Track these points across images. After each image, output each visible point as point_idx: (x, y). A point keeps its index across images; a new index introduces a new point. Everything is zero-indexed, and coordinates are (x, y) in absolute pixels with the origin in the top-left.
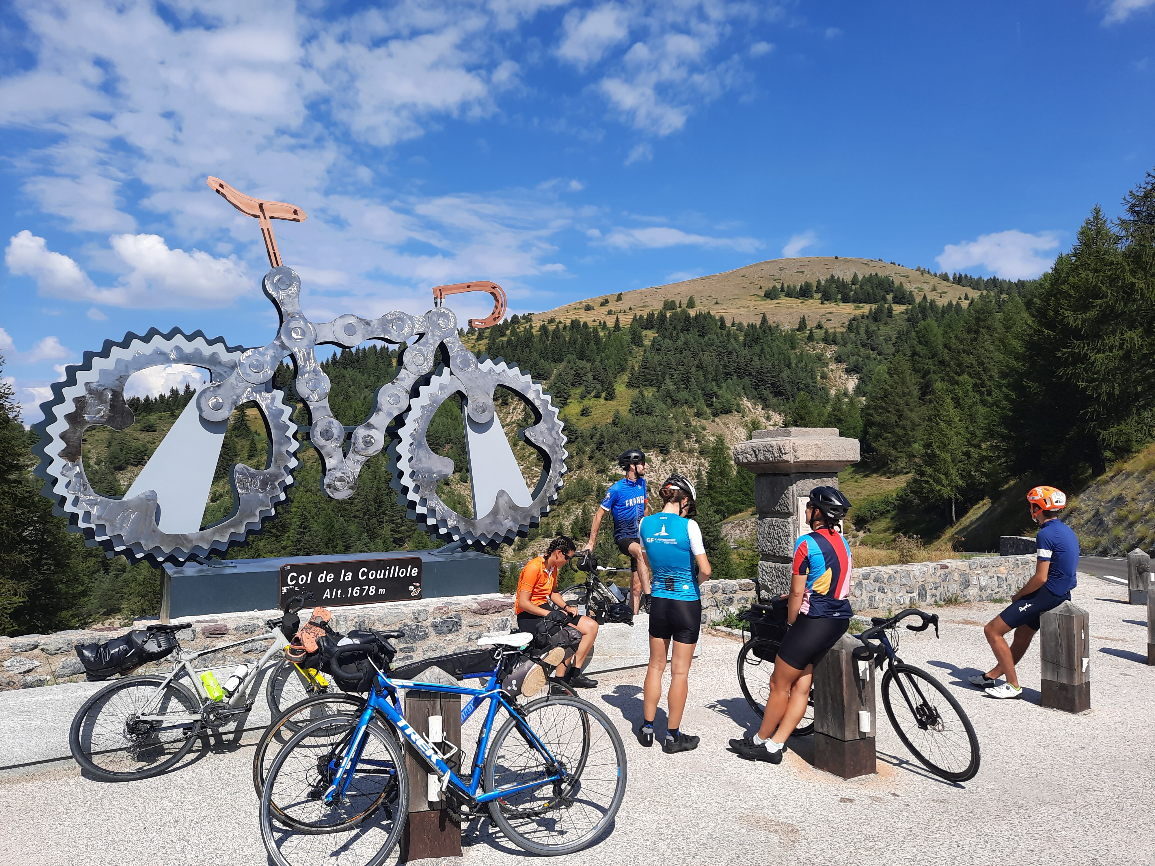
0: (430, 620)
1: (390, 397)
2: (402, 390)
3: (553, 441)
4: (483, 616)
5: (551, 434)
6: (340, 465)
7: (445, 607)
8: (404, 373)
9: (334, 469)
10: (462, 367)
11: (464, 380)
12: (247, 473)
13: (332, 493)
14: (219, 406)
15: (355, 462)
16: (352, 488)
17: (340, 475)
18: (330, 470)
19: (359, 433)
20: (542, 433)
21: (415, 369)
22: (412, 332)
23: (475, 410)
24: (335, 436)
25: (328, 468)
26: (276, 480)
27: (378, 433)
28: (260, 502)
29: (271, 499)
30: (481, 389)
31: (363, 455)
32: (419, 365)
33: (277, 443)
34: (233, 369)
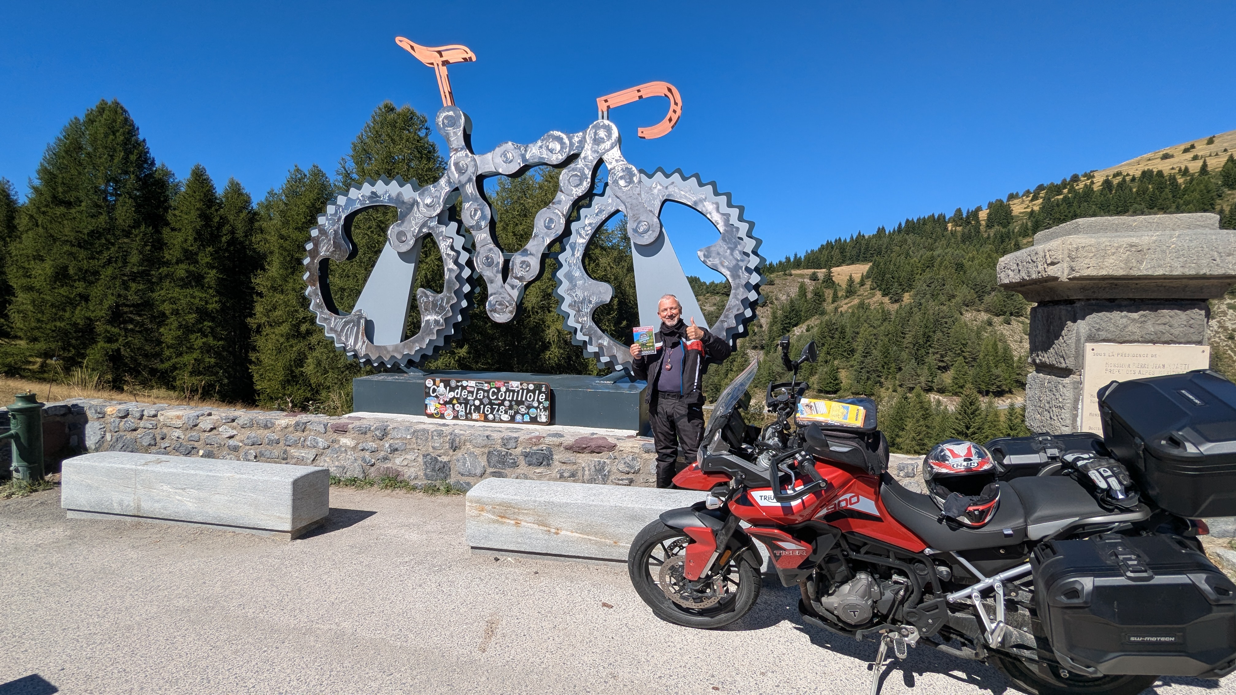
0: (519, 449)
1: (545, 221)
2: (558, 214)
3: (734, 262)
4: (578, 455)
5: (732, 254)
6: (500, 290)
7: (539, 438)
8: (560, 196)
9: (495, 294)
10: (622, 183)
11: (624, 198)
12: (427, 297)
13: (494, 317)
14: (404, 239)
15: (513, 287)
16: (511, 312)
17: (500, 299)
18: (491, 295)
19: (517, 259)
20: (718, 254)
21: (572, 190)
22: (570, 151)
23: (635, 231)
24: (495, 263)
25: (489, 293)
26: (447, 303)
27: (534, 259)
28: (437, 322)
29: (446, 320)
30: (644, 207)
31: (521, 281)
32: (575, 187)
33: (449, 270)
34: (412, 205)
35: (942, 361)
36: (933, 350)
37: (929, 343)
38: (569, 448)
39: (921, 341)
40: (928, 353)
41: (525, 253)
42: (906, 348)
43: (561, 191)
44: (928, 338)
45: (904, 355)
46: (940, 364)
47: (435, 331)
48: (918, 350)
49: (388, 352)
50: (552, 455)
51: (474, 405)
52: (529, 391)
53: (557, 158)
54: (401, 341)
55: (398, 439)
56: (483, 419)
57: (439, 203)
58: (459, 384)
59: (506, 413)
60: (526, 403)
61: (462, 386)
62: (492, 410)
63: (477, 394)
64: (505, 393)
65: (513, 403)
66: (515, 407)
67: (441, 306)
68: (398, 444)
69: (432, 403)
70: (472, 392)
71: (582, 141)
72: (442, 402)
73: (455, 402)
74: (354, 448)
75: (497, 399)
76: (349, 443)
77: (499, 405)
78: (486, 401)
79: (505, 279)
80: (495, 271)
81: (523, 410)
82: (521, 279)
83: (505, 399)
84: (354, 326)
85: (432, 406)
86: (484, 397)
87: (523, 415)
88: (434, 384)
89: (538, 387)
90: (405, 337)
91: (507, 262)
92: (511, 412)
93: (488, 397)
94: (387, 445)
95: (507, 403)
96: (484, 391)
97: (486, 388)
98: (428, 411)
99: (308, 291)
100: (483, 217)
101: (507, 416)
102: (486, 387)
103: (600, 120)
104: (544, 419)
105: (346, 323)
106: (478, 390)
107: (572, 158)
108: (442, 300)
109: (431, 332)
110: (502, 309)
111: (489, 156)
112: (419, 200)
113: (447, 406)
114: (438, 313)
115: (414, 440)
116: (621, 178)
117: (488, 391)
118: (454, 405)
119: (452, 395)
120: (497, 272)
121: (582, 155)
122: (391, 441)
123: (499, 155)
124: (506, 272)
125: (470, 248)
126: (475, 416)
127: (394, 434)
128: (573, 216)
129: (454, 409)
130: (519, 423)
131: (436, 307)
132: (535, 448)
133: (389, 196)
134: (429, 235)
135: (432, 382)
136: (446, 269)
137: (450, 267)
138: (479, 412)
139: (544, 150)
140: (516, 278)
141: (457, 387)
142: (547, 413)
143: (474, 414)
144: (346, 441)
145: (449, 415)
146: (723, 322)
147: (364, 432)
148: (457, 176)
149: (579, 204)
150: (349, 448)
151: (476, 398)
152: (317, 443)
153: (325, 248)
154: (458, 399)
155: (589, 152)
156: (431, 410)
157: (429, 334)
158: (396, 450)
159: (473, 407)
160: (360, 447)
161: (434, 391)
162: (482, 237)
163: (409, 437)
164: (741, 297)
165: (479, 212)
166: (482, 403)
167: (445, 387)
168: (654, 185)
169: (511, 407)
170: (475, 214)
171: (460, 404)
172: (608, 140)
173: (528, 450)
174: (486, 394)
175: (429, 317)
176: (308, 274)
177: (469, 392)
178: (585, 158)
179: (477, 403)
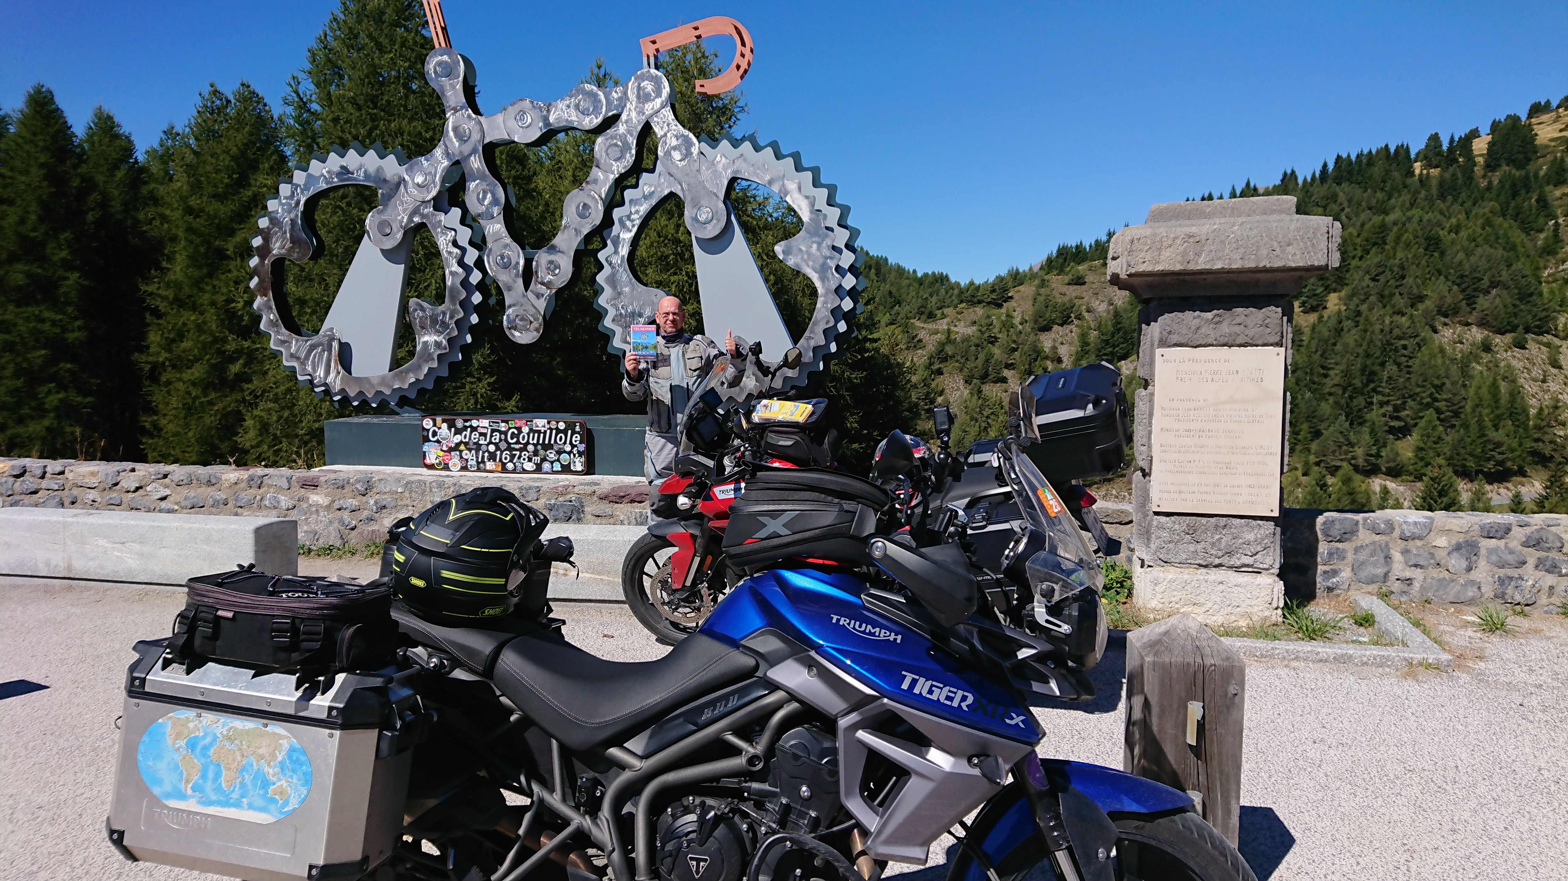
0: (542, 502)
1: (578, 207)
2: (594, 198)
3: (821, 261)
4: (616, 505)
5: (819, 249)
6: (522, 300)
7: (566, 487)
8: (596, 173)
9: (514, 305)
10: (677, 155)
11: (678, 175)
12: (423, 309)
13: (513, 335)
14: (388, 231)
15: (539, 296)
16: (537, 330)
17: (521, 312)
18: (510, 307)
19: (542, 258)
20: (800, 250)
21: (612, 165)
22: (607, 112)
23: (696, 219)
24: (513, 263)
25: (507, 304)
26: (451, 318)
27: (565, 258)
28: (438, 344)
29: (449, 341)
30: (705, 188)
31: (548, 288)
32: (616, 160)
33: (452, 273)
34: (398, 185)
35: (1398, 418)
36: (1380, 397)
37: (1372, 385)
38: (603, 498)
39: (1357, 382)
40: (1372, 403)
41: (553, 249)
42: (1330, 394)
43: (598, 166)
44: (1371, 376)
45: (1326, 408)
46: (1392, 424)
47: (435, 357)
48: (1351, 398)
49: (372, 386)
50: (583, 506)
51: (488, 451)
52: (558, 431)
53: (592, 121)
54: (390, 370)
55: (385, 493)
56: (500, 469)
57: (434, 182)
58: (467, 424)
59: (530, 460)
60: (556, 447)
61: (471, 426)
62: (513, 457)
63: (491, 436)
64: (528, 434)
65: (539, 447)
66: (542, 452)
67: (443, 322)
68: (387, 499)
69: (433, 450)
70: (485, 435)
71: (624, 98)
72: (445, 448)
73: (462, 447)
74: (328, 507)
75: (518, 442)
76: (321, 502)
77: (521, 450)
78: (503, 445)
79: (527, 286)
80: (513, 275)
81: (552, 456)
82: (548, 285)
83: (528, 443)
84: (323, 351)
85: (433, 454)
86: (501, 440)
87: (552, 463)
88: (435, 425)
89: (570, 426)
90: (396, 363)
91: (528, 262)
92: (537, 459)
93: (506, 440)
94: (372, 502)
95: (531, 448)
96: (501, 432)
97: (503, 429)
98: (428, 461)
99: (258, 302)
100: (495, 202)
101: (531, 464)
102: (503, 427)
103: (645, 70)
104: (579, 467)
105: (313, 348)
106: (493, 431)
107: (610, 122)
108: (444, 314)
109: (430, 358)
110: (525, 326)
111: (500, 118)
112: (407, 178)
113: (453, 453)
114: (439, 333)
115: (407, 494)
116: (675, 148)
117: (505, 433)
118: (461, 452)
119: (458, 438)
120: (517, 275)
121: (624, 117)
122: (377, 497)
123: (513, 116)
124: (528, 275)
125: (479, 243)
126: (490, 465)
127: (381, 487)
128: (614, 200)
129: (461, 457)
130: (547, 473)
131: (437, 324)
132: (561, 499)
133: (365, 172)
134: (422, 226)
135: (431, 423)
136: (447, 272)
137: (453, 269)
138: (495, 460)
139: (573, 111)
140: (543, 284)
141: (465, 428)
142: (583, 459)
143: (488, 464)
144: (317, 498)
145: (455, 465)
146: (810, 338)
147: (341, 486)
148: (457, 144)
149: (622, 183)
150: (322, 507)
151: (490, 443)
152: (278, 502)
153: (278, 244)
154: (466, 444)
155: (634, 114)
156: (431, 459)
157: (427, 361)
158: (384, 507)
159: (486, 454)
160: (336, 505)
161: (435, 434)
162: (495, 228)
163: (400, 490)
164: (830, 306)
165: (489, 195)
166: (498, 448)
167: (449, 428)
168: (718, 158)
169: (536, 453)
170: (484, 198)
171: (470, 450)
172: (656, 97)
173: (553, 502)
174: (503, 437)
175: (428, 339)
176: (256, 280)
177: (481, 434)
178: (627, 122)
179: (492, 448)
